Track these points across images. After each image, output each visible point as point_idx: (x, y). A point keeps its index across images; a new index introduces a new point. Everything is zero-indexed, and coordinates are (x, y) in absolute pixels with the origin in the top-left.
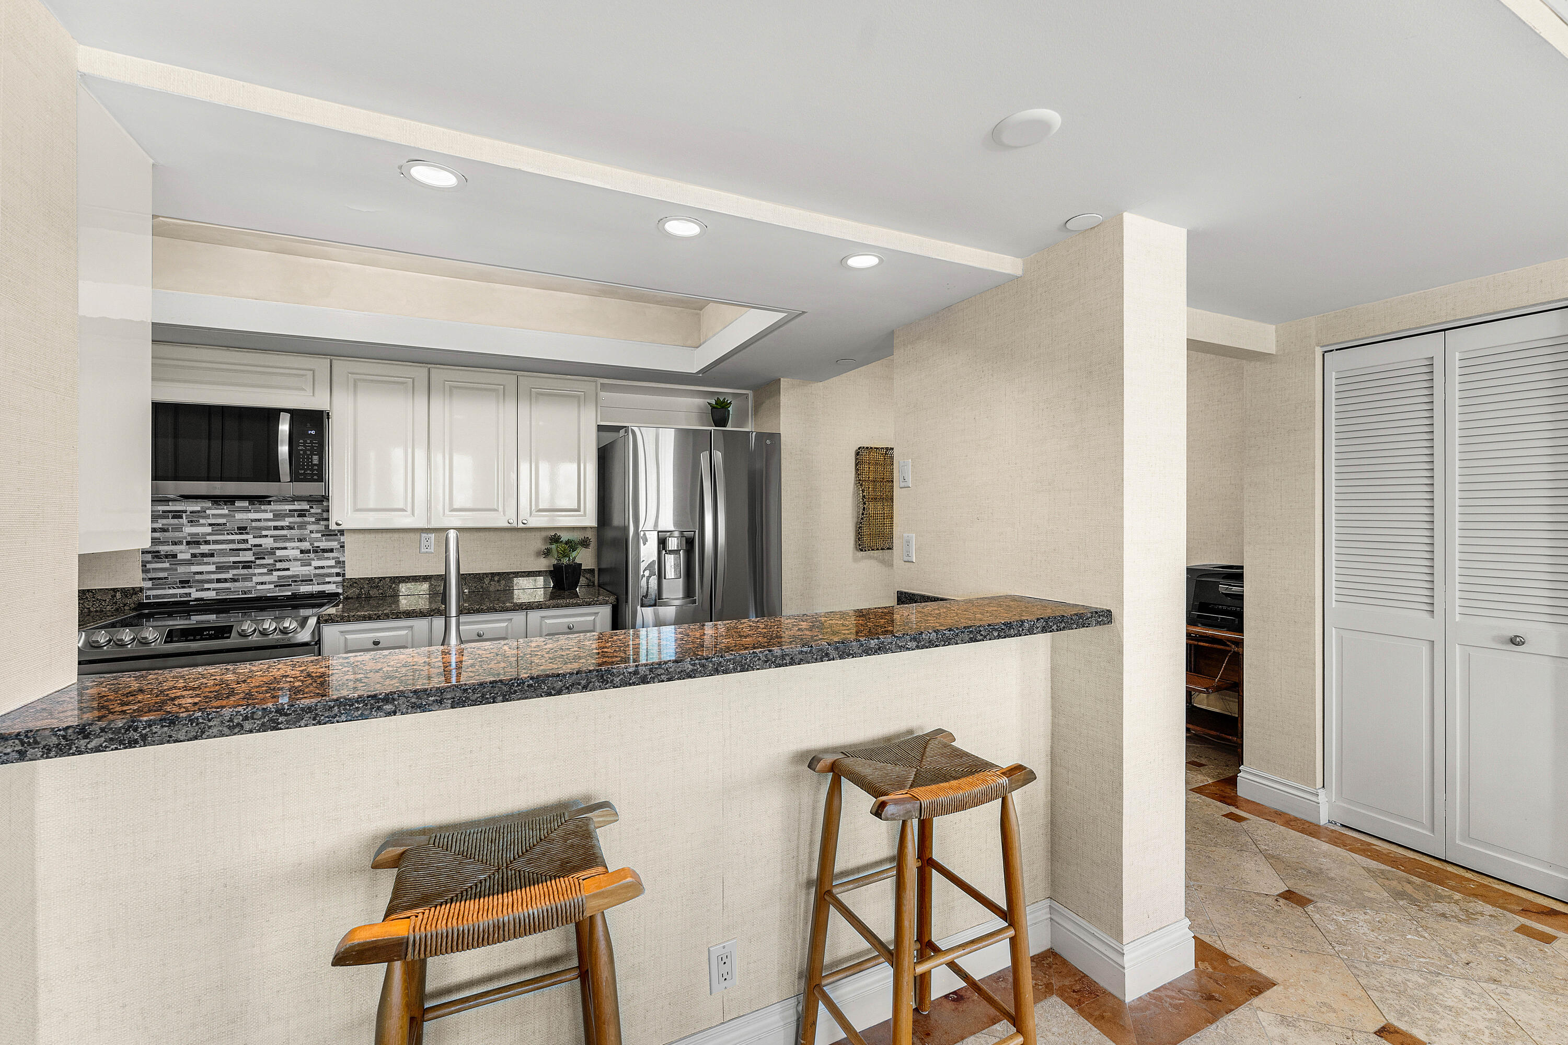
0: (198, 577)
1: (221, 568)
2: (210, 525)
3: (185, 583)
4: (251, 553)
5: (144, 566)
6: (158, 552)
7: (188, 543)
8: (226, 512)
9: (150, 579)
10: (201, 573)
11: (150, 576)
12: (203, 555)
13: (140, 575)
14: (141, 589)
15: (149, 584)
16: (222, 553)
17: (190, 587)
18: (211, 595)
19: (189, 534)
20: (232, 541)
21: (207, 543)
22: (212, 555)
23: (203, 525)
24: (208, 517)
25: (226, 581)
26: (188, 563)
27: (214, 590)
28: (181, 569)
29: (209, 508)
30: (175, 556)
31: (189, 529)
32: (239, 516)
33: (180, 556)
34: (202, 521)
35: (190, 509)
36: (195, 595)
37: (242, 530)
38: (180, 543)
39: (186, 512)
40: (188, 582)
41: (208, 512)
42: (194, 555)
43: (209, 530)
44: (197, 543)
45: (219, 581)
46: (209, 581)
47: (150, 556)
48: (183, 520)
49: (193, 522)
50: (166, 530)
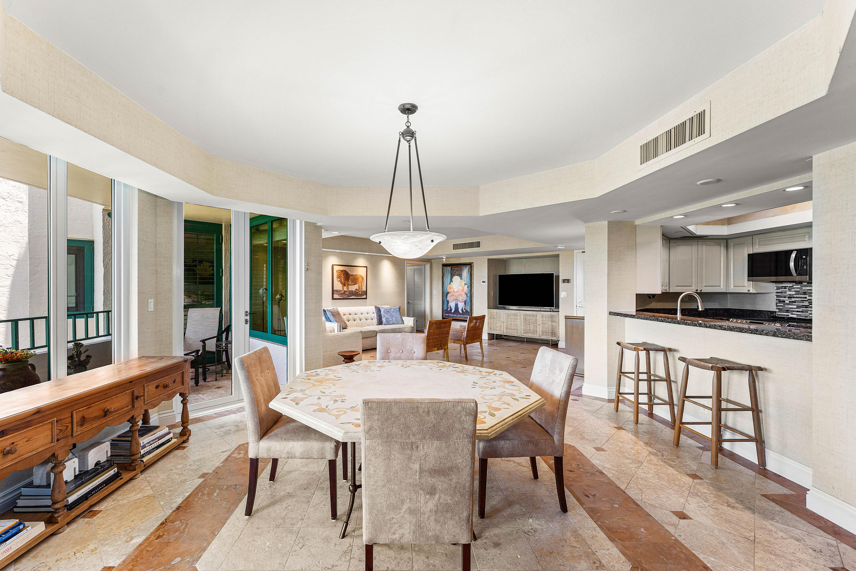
0: (791, 309)
1: (798, 307)
2: (795, 291)
3: (787, 311)
4: (807, 302)
5: (776, 304)
6: (780, 300)
7: (788, 297)
8: (799, 286)
9: (778, 309)
10: (792, 308)
11: (779, 308)
12: (793, 302)
13: (776, 307)
14: (776, 312)
15: (777, 310)
16: (798, 301)
17: (789, 313)
18: (795, 316)
19: (789, 294)
20: (801, 298)
21: (794, 297)
22: (795, 302)
23: (792, 291)
24: (794, 288)
25: (799, 312)
26: (788, 304)
27: (796, 314)
28: (786, 306)
29: (794, 285)
30: (784, 302)
31: (788, 293)
32: (804, 288)
33: (786, 302)
34: (792, 290)
35: (789, 285)
36: (791, 316)
37: (805, 293)
38: (786, 297)
39: (787, 286)
40: (788, 311)
41: (794, 287)
42: (790, 302)
43: (794, 293)
44: (791, 297)
45: (797, 311)
46: (794, 311)
47: (777, 301)
48: (787, 290)
49: (790, 290)
50: (781, 293)
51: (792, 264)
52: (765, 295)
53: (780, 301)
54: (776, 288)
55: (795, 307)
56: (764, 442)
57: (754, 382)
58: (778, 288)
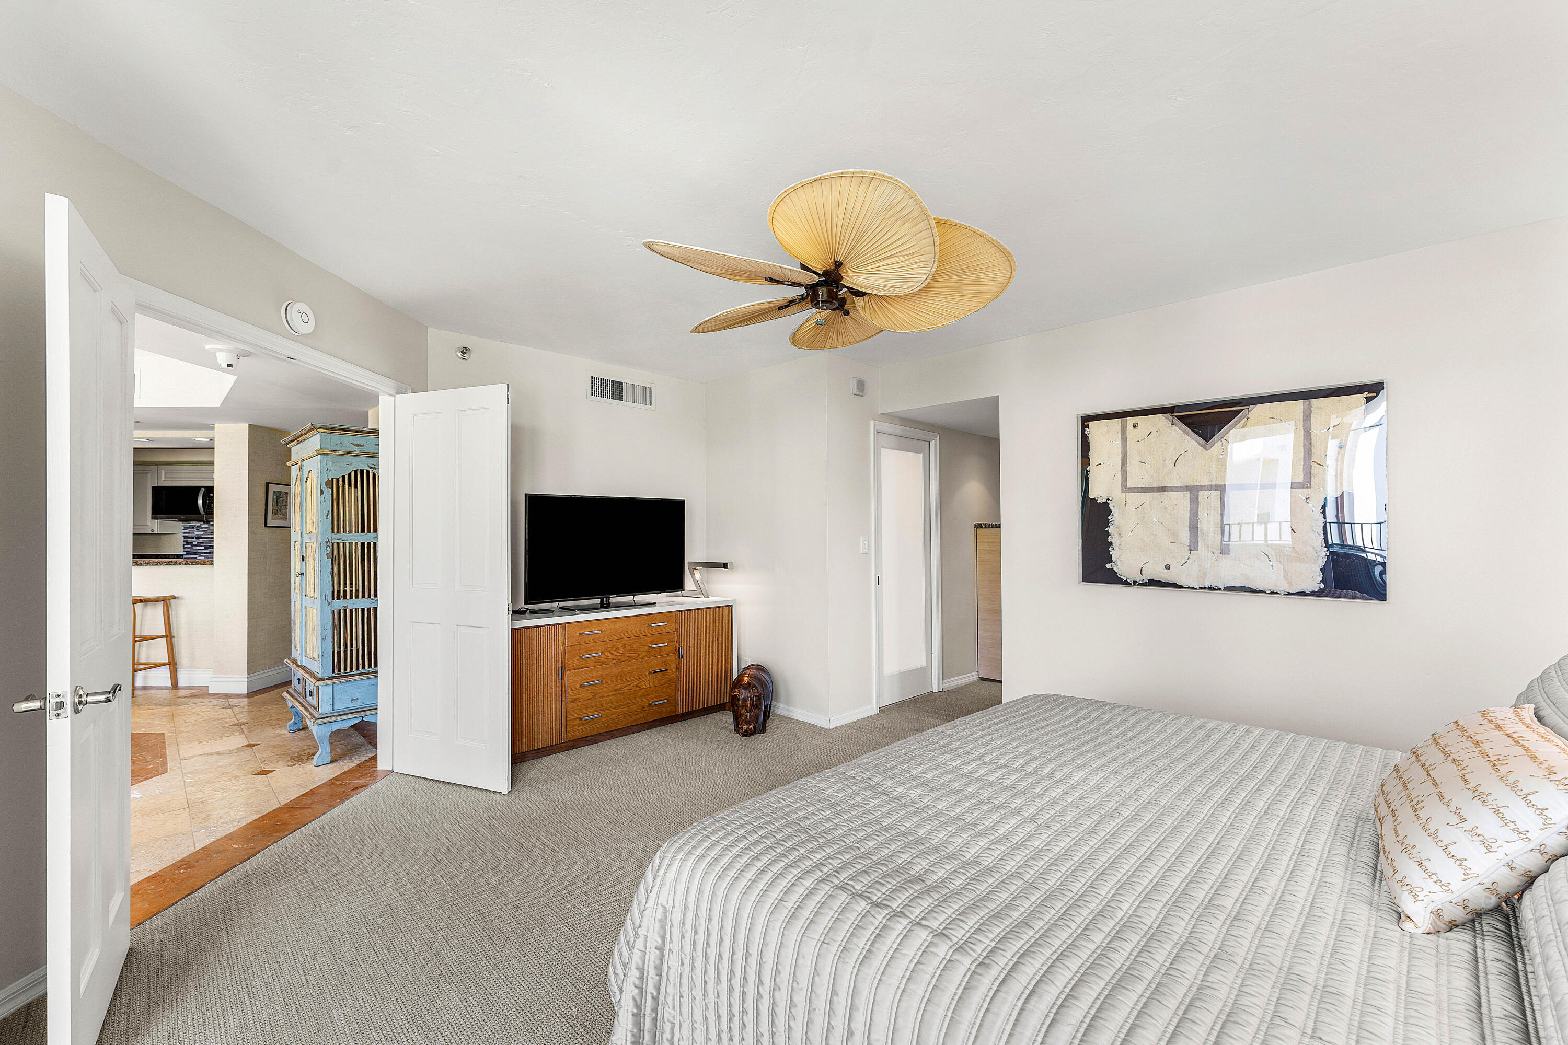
0: (199, 551)
1: (206, 548)
2: (203, 531)
3: (195, 553)
5: (183, 546)
6: (188, 541)
7: (196, 538)
8: (204, 526)
11: (186, 550)
12: (200, 543)
13: (182, 550)
15: (185, 553)
16: (206, 542)
20: (209, 538)
21: (202, 538)
22: (203, 543)
23: (200, 531)
24: (202, 528)
25: (207, 553)
26: (196, 546)
28: (194, 548)
29: (202, 524)
30: (192, 543)
31: (196, 533)
32: (208, 528)
33: (194, 543)
38: (193, 538)
39: (196, 526)
42: (198, 543)
43: (202, 533)
44: (199, 538)
45: (205, 553)
46: (202, 553)
47: (185, 543)
48: (195, 529)
49: (198, 530)
50: (189, 533)
51: (200, 502)
52: (171, 535)
53: (188, 543)
54: (183, 528)
55: (203, 548)
56: (176, 664)
57: (168, 610)
58: (186, 528)
